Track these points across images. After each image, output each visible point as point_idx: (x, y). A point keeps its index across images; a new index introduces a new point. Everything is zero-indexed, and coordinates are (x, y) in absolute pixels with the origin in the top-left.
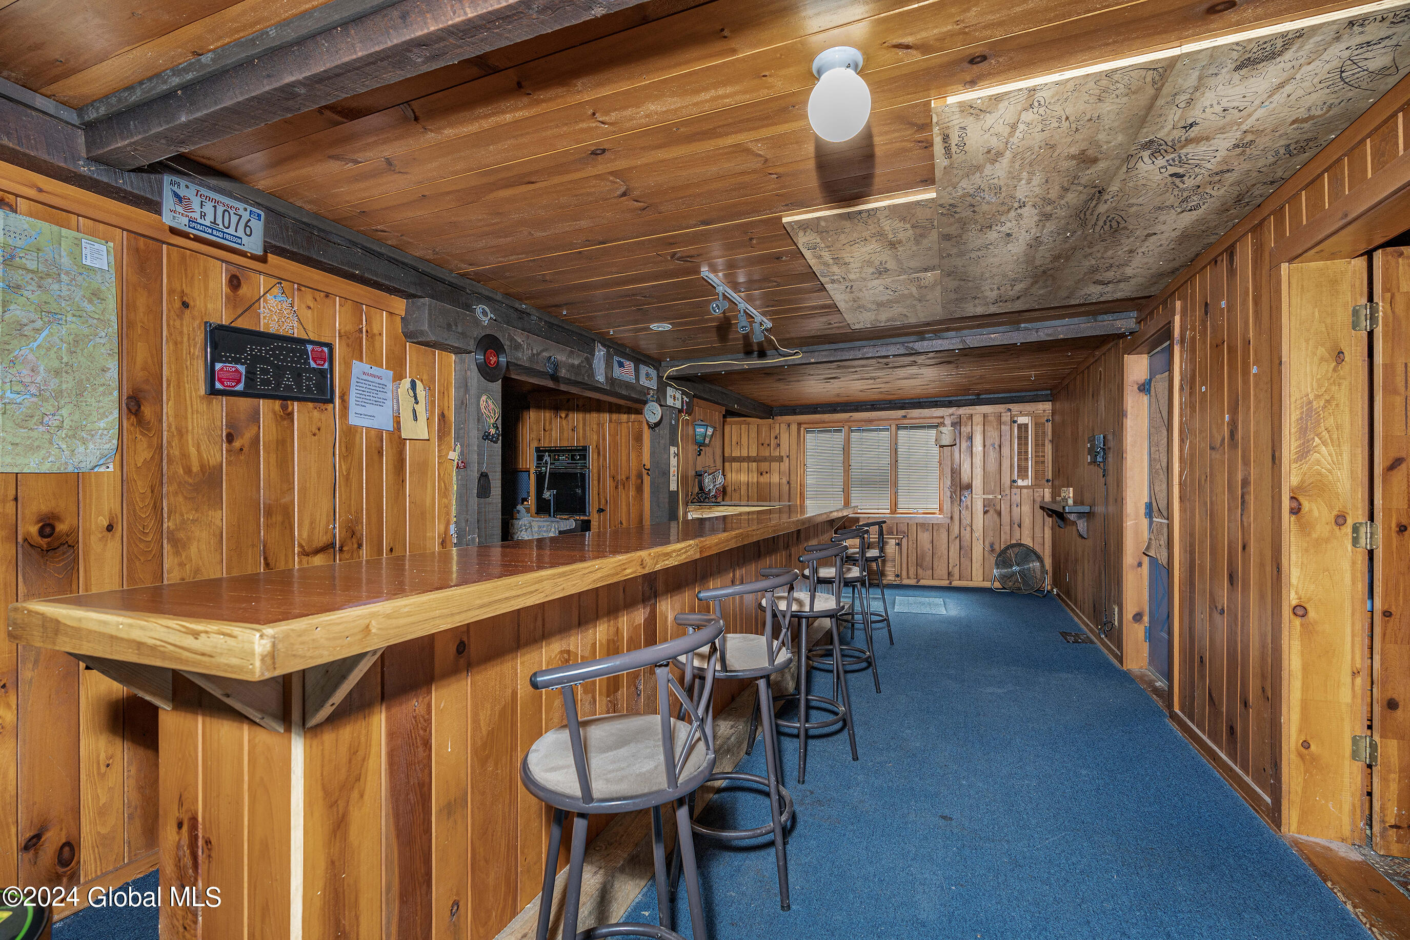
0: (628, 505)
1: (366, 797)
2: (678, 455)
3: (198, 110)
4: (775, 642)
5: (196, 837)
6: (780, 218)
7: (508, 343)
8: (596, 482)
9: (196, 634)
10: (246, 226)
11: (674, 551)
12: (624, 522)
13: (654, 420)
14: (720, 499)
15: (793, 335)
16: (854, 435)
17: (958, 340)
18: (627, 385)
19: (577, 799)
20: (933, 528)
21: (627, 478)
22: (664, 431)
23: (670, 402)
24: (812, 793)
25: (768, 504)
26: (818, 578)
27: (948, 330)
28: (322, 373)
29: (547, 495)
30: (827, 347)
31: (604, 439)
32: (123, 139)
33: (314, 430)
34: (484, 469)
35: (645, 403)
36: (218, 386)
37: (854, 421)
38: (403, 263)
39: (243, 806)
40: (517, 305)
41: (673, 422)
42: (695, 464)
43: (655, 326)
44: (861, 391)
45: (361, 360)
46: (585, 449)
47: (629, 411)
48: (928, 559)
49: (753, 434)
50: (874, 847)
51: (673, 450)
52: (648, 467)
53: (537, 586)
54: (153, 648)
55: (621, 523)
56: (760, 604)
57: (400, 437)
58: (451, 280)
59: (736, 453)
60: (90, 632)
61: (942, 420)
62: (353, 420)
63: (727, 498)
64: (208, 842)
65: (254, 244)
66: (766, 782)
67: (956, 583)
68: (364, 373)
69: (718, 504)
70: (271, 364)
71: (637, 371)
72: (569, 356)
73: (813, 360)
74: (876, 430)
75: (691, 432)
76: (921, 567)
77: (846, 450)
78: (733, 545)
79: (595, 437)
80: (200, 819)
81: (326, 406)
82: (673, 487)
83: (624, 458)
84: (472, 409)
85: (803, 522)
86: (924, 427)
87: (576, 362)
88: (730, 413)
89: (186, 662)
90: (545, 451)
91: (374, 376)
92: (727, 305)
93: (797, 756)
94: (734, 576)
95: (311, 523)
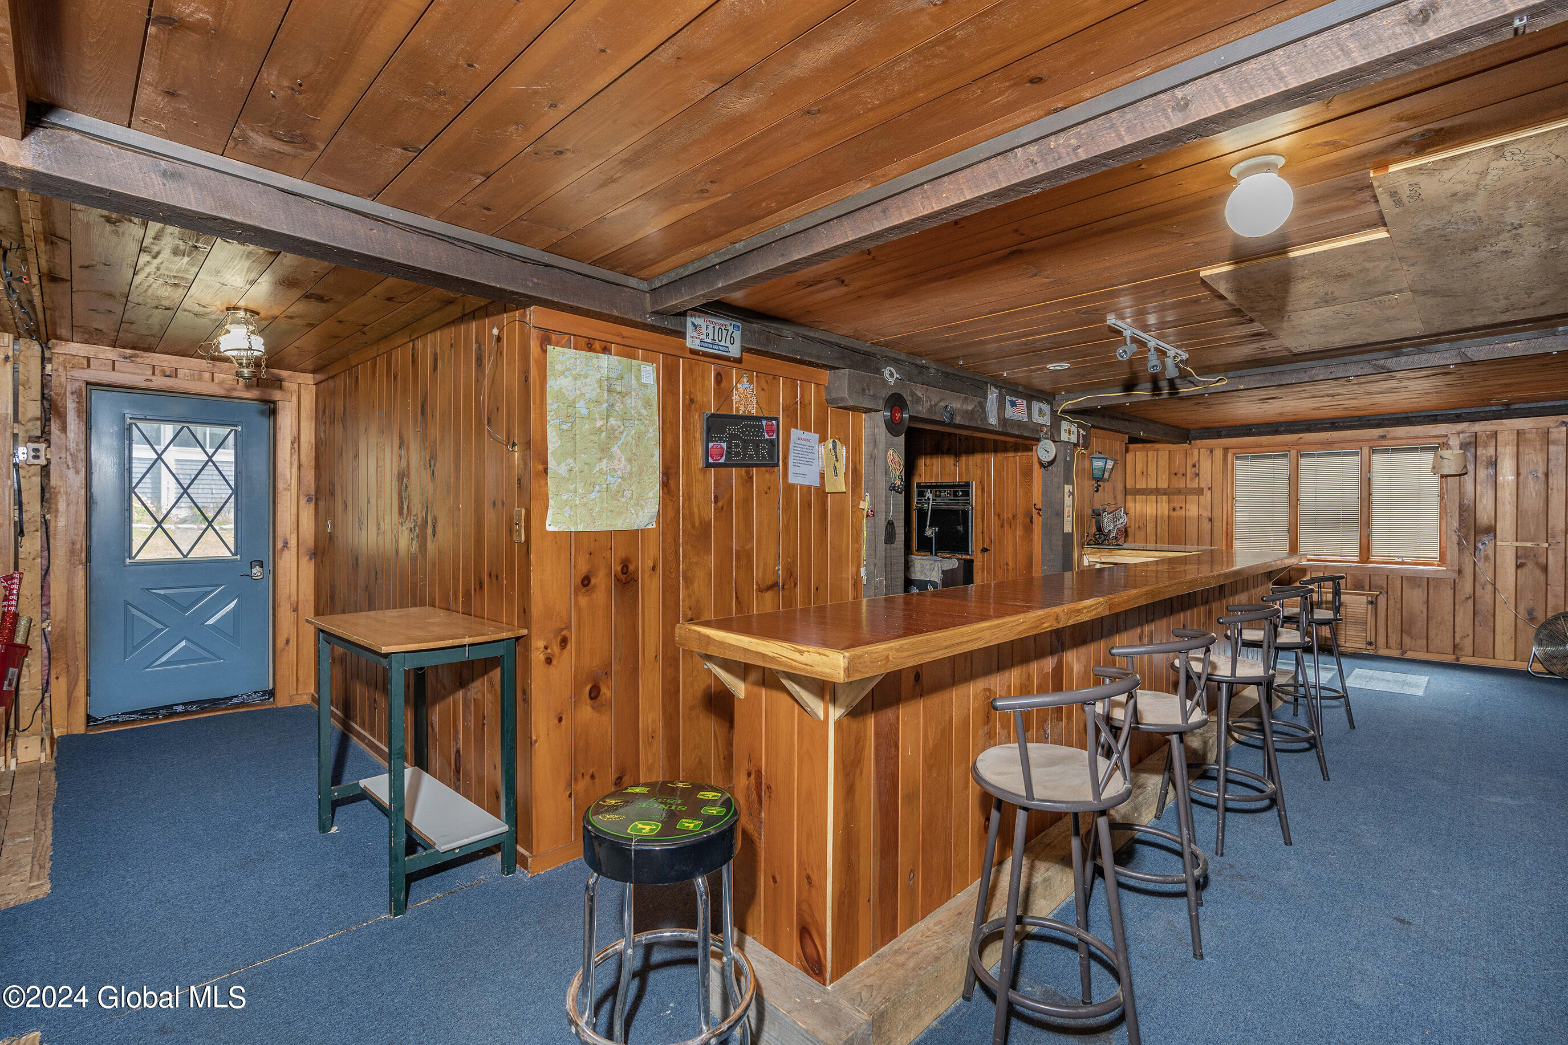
0: (1015, 545)
1: (864, 775)
2: (1073, 494)
3: (730, 279)
4: (1189, 703)
5: (761, 783)
6: (1199, 272)
7: (910, 398)
8: (979, 520)
9: (801, 652)
10: (731, 337)
11: (1085, 608)
12: (1010, 564)
13: (1047, 458)
14: (1121, 542)
15: (1215, 362)
16: (1303, 461)
17: (1454, 353)
18: (1019, 424)
19: (1022, 797)
20: (1428, 583)
21: (1014, 516)
22: (1058, 468)
23: (1064, 436)
24: (1232, 866)
25: (1182, 547)
26: (1242, 640)
27: (1437, 342)
28: (772, 442)
29: (929, 532)
30: (1261, 370)
31: (989, 475)
32: (676, 299)
33: (766, 489)
34: (890, 517)
35: (1038, 440)
36: (710, 460)
37: (1305, 444)
38: (830, 342)
39: (794, 767)
40: (918, 362)
41: (1068, 459)
42: (1092, 501)
43: (1051, 366)
44: (1314, 409)
45: (797, 428)
46: (967, 485)
47: (1016, 448)
48: (1420, 623)
49: (1164, 462)
50: (1303, 929)
51: (1068, 488)
52: (1039, 506)
53: (979, 635)
54: (773, 658)
55: (1007, 564)
56: (1173, 664)
57: (824, 491)
58: (865, 349)
59: (1141, 485)
60: (731, 645)
61: (1445, 440)
62: (792, 479)
63: (1130, 539)
64: (769, 787)
65: (735, 351)
66: (1179, 840)
67: (1464, 660)
68: (799, 439)
69: (1119, 547)
70: (740, 439)
71: (1029, 408)
72: (964, 403)
73: (1242, 387)
74: (1338, 454)
75: (1087, 465)
76: (1409, 634)
77: (1294, 481)
78: (1143, 602)
79: (979, 472)
80: (763, 773)
81: (773, 469)
82: (1068, 528)
83: (1010, 495)
84: (880, 462)
85: (1227, 576)
86: (1415, 450)
87: (970, 408)
88: (1133, 440)
89: (795, 668)
90: (928, 487)
91: (806, 440)
92: (1134, 347)
93: (1215, 829)
94: (1142, 632)
95: (764, 565)
